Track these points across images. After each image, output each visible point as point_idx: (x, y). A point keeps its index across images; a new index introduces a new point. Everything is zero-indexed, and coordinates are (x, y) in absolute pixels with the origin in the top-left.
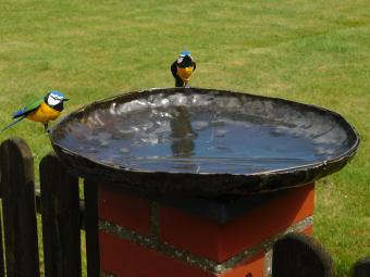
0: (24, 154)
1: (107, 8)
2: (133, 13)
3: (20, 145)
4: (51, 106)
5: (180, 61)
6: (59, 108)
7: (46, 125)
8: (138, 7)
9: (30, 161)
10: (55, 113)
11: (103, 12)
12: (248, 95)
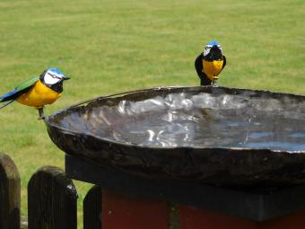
0: (9, 173)
1: (110, 74)
2: (143, 80)
3: (4, 163)
4: (47, 86)
5: (207, 52)
6: (57, 88)
7: (41, 111)
8: (150, 72)
9: (16, 182)
10: (53, 94)
11: (104, 79)
12: (292, 96)
